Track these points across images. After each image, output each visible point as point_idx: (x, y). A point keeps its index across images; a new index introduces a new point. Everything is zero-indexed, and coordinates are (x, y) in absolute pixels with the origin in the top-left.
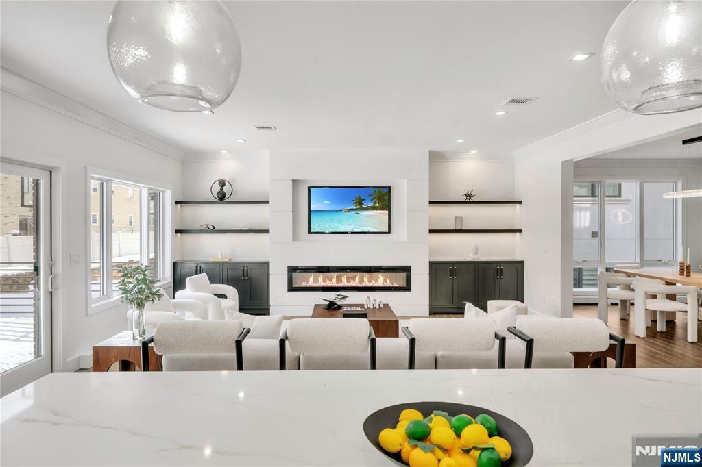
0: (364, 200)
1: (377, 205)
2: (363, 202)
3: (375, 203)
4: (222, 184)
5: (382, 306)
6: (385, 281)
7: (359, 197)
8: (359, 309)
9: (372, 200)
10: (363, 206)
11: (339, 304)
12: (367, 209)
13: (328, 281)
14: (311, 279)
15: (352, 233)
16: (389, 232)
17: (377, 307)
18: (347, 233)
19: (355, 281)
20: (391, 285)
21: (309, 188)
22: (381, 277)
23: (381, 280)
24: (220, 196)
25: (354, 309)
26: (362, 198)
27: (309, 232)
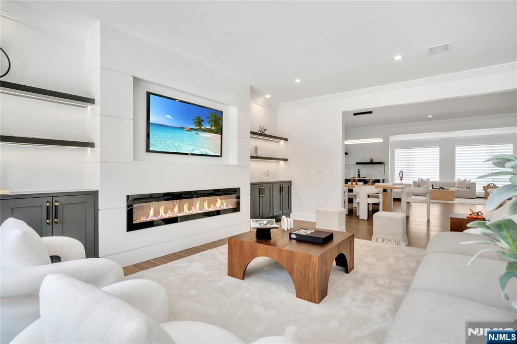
0: (203, 121)
1: (213, 128)
2: (202, 123)
3: (212, 126)
6: (222, 204)
7: (199, 117)
9: (209, 122)
10: (202, 128)
12: (205, 131)
13: (170, 212)
14: (152, 212)
15: (192, 154)
16: (221, 156)
18: (187, 154)
19: (195, 208)
20: (227, 208)
21: (149, 94)
22: (219, 200)
23: (218, 203)
26: (201, 118)
27: (148, 150)
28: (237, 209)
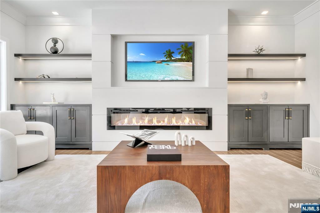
0: (173, 53)
1: (184, 57)
2: (173, 55)
3: (182, 56)
4: (55, 41)
5: (194, 144)
6: (191, 121)
7: (170, 51)
8: (169, 147)
9: (180, 53)
10: (173, 59)
11: (145, 140)
12: (175, 61)
13: (141, 122)
15: (162, 81)
16: (193, 80)
17: (190, 145)
18: (157, 81)
21: (126, 43)
22: (187, 118)
23: (187, 120)
24: (53, 51)
25: (163, 147)
26: (172, 51)
27: (126, 80)
28: (209, 127)
